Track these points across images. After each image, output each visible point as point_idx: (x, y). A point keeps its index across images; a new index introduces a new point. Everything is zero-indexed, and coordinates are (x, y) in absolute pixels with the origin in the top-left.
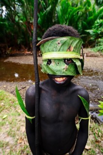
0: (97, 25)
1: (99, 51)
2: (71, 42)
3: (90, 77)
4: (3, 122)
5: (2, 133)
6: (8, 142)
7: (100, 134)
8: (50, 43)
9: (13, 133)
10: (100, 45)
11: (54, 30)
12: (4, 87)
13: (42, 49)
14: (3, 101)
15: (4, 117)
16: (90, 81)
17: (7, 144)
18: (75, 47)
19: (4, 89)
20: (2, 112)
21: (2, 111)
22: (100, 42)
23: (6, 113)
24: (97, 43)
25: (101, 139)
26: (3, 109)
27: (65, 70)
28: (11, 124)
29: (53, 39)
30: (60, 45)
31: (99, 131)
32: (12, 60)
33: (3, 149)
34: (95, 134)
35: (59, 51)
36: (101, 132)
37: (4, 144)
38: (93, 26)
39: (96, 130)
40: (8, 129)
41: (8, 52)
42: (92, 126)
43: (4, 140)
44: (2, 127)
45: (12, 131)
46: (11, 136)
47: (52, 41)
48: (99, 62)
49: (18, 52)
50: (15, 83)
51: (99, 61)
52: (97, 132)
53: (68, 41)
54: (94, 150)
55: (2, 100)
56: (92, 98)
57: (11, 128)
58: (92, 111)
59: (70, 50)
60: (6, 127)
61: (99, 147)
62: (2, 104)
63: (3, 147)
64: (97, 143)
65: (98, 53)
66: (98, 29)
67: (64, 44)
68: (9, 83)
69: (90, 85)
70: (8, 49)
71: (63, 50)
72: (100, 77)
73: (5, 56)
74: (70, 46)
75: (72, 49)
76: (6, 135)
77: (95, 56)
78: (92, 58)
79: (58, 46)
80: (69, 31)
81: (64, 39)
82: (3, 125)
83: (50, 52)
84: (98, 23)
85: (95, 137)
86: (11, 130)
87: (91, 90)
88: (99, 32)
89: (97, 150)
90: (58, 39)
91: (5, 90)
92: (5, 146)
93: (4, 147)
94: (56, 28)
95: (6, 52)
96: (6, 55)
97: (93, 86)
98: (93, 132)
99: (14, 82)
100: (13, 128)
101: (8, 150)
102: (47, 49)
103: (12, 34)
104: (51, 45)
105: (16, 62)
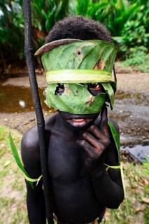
0: (127, 29)
1: (131, 65)
2: (102, 51)
3: (120, 101)
4: (6, 170)
5: (5, 186)
6: (14, 199)
7: (136, 177)
8: (61, 52)
9: (20, 185)
10: (132, 57)
11: (69, 24)
12: (5, 121)
13: (45, 62)
14: (4, 141)
15: (6, 164)
16: (121, 106)
17: (13, 201)
18: (107, 61)
19: (5, 123)
20: (3, 158)
21: (2, 155)
22: (132, 53)
23: (9, 158)
24: (128, 55)
25: (138, 184)
26: (4, 153)
27: (88, 106)
28: (16, 172)
29: (67, 43)
30: (82, 56)
31: (136, 173)
32: (13, 82)
33: (7, 209)
34: (130, 178)
35: (79, 68)
36: (138, 175)
37: (8, 202)
38: (123, 31)
39: (131, 173)
40: (13, 181)
41: (7, 71)
42: (125, 168)
43: (8, 196)
44: (4, 178)
45: (18, 183)
46: (17, 190)
47: (66, 47)
48: (131, 81)
49: (21, 71)
50: (20, 114)
51: (131, 78)
52: (133, 176)
53: (97, 50)
54: (130, 199)
55: (2, 140)
56: (124, 129)
57: (16, 178)
58: (125, 145)
59: (99, 68)
60: (9, 177)
61: (136, 194)
62: (3, 145)
63: (7, 205)
64: (133, 190)
65: (129, 68)
66: (128, 35)
67: (89, 54)
68: (12, 115)
69: (121, 111)
70: (7, 68)
71: (87, 68)
72: (133, 100)
73: (3, 77)
74: (100, 60)
75: (103, 65)
76: (10, 189)
77: (126, 73)
78: (123, 75)
79: (77, 59)
80: (98, 30)
81: (90, 44)
82: (5, 175)
83: (61, 69)
84: (128, 27)
85: (130, 183)
86: (16, 181)
87: (122, 118)
88: (131, 39)
89: (134, 199)
90: (77, 44)
91: (7, 125)
92: (9, 204)
93: (9, 206)
94: (72, 22)
95: (3, 71)
96: (5, 75)
97: (124, 112)
98: (127, 175)
99: (18, 112)
100: (19, 178)
101: (14, 209)
102: (55, 64)
103: (11, 46)
104: (62, 55)
105: (20, 85)
